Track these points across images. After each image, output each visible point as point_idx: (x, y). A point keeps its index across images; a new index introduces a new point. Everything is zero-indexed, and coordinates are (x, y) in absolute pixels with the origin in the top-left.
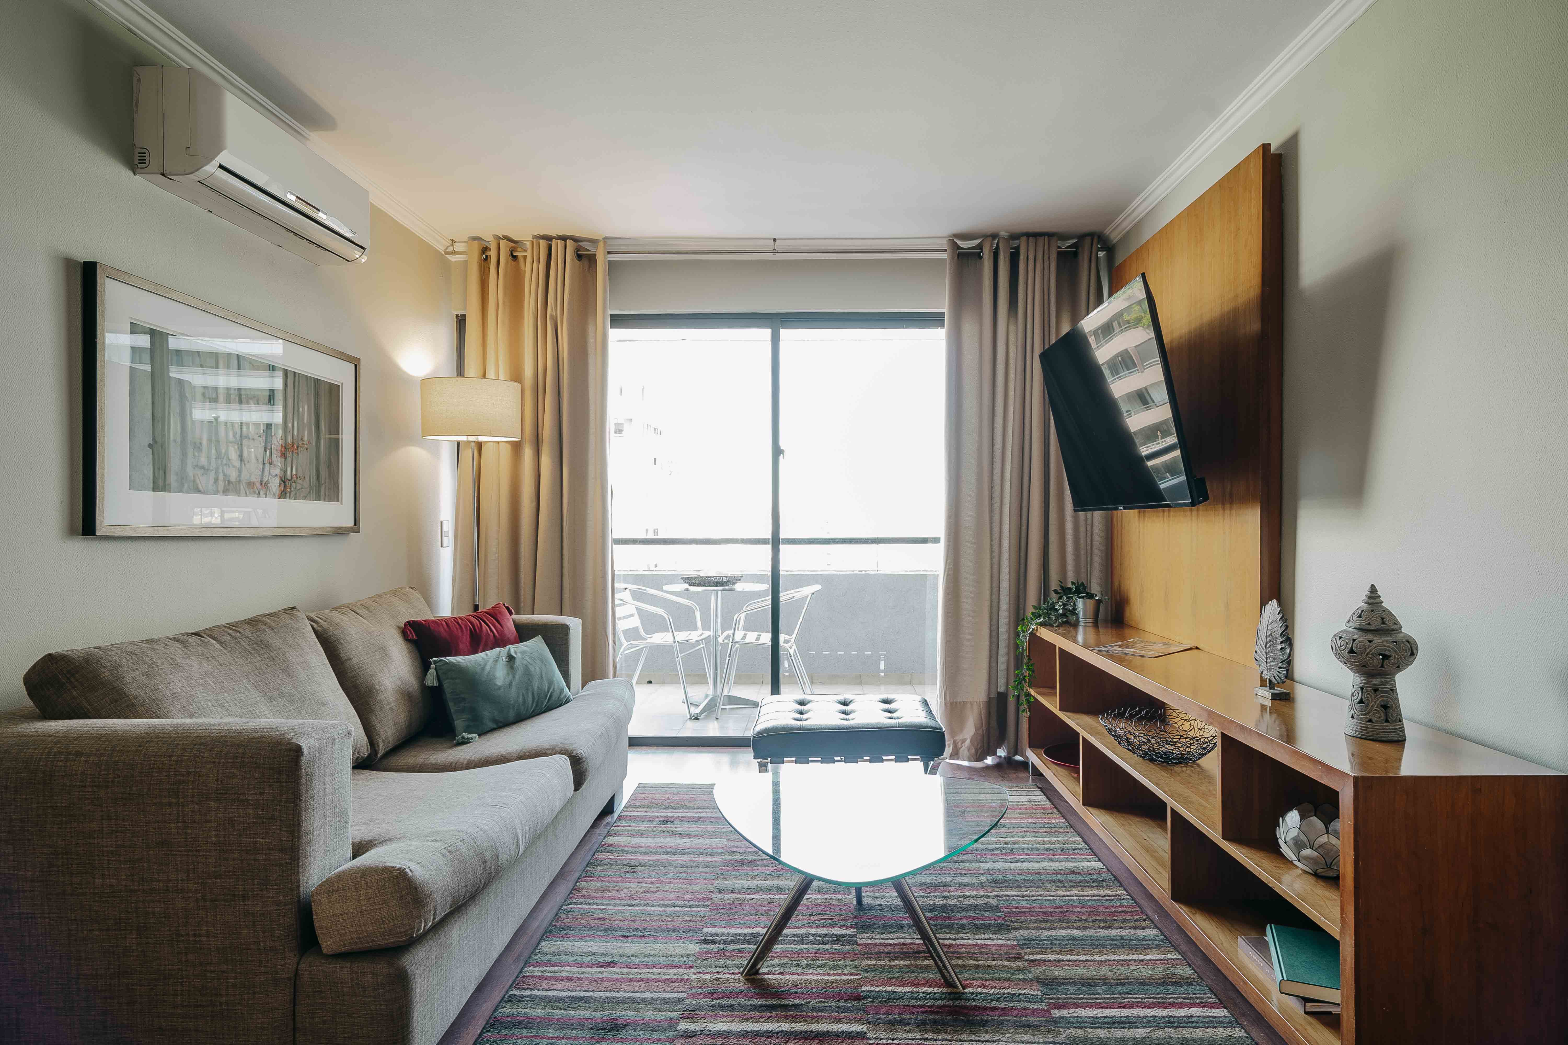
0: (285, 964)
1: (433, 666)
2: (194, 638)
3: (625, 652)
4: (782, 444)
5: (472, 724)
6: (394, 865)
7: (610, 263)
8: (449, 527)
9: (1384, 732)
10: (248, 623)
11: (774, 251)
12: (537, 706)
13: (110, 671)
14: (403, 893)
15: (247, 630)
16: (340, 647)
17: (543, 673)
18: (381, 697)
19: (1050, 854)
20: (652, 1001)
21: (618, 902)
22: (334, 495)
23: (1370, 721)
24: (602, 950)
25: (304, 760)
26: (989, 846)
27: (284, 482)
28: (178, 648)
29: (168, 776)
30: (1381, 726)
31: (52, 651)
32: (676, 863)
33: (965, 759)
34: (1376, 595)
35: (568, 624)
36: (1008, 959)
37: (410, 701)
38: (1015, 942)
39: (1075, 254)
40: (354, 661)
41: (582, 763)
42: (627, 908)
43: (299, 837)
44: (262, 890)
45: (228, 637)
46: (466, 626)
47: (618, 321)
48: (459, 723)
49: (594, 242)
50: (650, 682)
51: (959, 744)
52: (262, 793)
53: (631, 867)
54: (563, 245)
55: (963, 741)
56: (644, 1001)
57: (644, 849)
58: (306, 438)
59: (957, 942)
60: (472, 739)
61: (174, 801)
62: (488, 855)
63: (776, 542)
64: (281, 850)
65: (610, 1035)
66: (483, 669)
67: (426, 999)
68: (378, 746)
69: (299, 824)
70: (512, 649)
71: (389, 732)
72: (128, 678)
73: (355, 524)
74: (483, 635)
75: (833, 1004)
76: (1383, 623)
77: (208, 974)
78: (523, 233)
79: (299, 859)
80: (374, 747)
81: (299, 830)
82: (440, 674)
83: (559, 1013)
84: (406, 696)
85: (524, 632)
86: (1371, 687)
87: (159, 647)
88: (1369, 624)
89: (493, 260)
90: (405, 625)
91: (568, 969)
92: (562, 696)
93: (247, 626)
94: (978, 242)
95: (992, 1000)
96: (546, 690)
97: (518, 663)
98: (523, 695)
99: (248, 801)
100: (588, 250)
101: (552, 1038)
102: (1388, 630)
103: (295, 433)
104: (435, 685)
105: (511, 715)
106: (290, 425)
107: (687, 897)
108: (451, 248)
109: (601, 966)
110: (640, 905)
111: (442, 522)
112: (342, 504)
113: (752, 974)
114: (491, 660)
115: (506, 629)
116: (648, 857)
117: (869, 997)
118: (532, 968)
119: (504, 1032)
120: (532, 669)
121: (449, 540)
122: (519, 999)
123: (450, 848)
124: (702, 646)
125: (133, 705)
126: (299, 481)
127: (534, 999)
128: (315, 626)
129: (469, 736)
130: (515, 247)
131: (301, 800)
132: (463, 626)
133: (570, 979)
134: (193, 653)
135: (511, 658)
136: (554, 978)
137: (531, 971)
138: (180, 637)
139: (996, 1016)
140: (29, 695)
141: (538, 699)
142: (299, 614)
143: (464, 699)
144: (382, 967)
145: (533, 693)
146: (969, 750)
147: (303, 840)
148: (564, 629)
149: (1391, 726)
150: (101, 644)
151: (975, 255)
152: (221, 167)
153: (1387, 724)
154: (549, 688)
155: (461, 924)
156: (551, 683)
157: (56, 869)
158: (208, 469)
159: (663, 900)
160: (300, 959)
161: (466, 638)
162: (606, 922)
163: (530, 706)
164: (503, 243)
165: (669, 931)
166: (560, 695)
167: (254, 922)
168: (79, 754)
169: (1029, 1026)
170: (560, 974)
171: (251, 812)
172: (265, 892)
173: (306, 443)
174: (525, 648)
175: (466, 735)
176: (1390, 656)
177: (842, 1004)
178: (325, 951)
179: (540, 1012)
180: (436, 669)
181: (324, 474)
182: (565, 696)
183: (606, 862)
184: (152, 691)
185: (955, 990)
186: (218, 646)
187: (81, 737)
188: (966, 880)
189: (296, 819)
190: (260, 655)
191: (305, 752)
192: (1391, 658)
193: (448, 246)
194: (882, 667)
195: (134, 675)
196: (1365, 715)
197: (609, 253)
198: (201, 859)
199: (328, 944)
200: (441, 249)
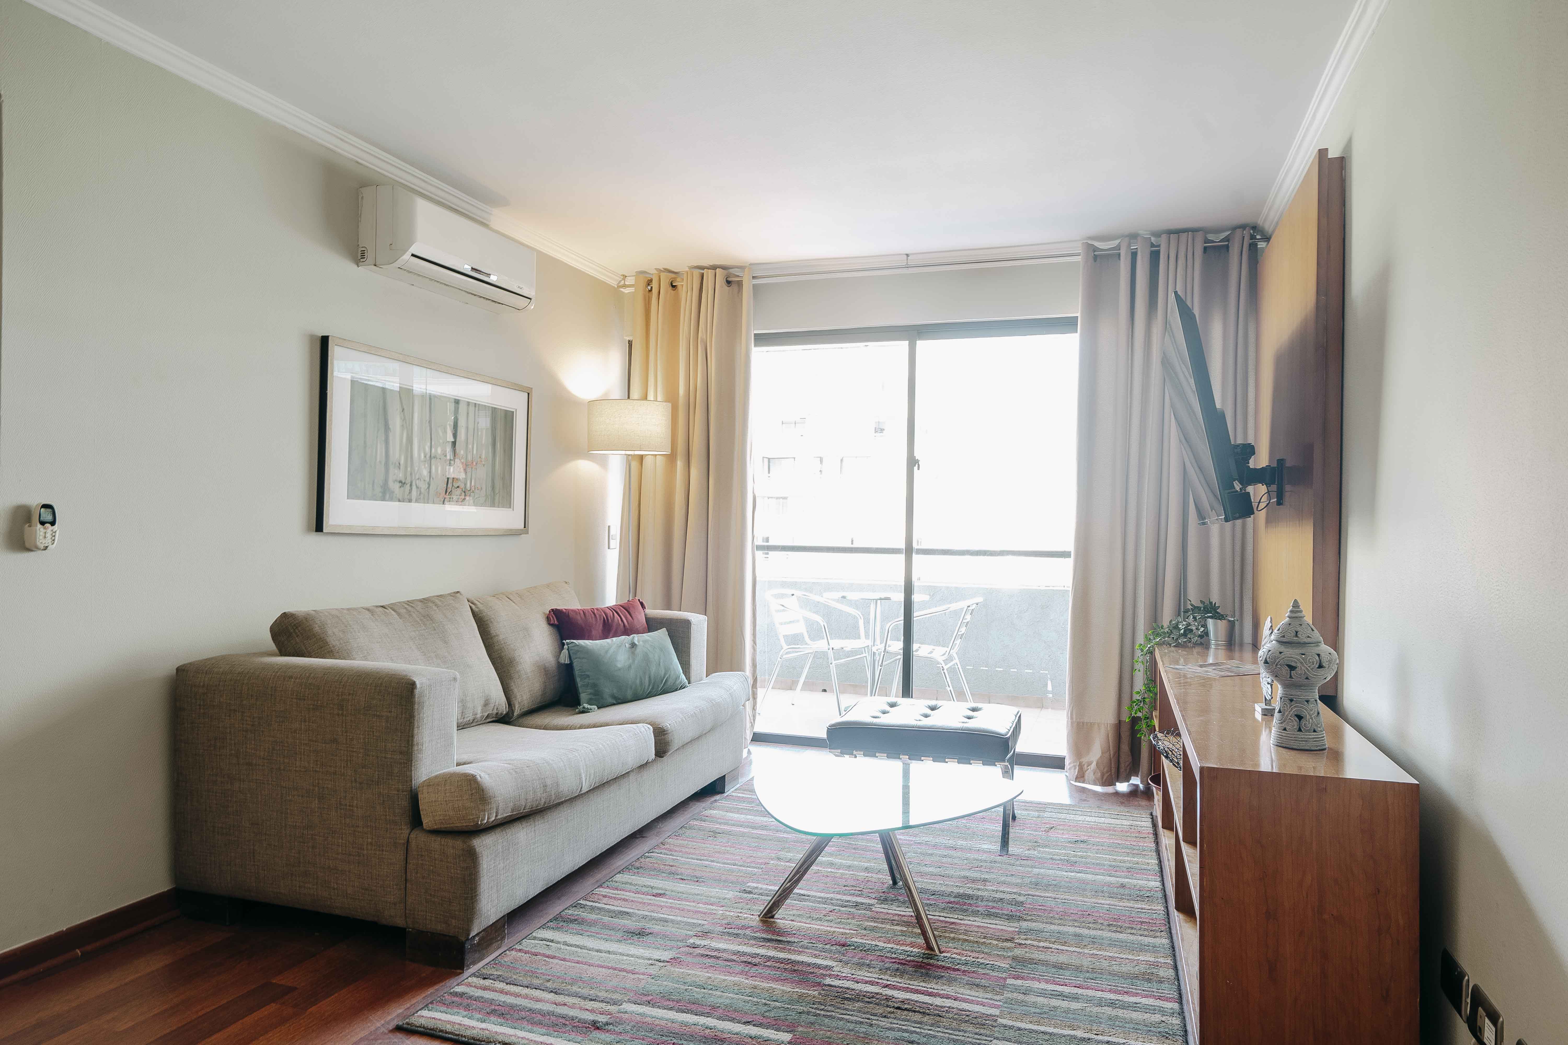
0: (402, 833)
1: (566, 647)
2: (381, 609)
3: (784, 657)
4: (917, 455)
5: (593, 697)
6: (471, 772)
7: (755, 287)
8: (616, 531)
9: (1296, 740)
10: (421, 601)
11: (907, 266)
12: (653, 688)
13: (319, 627)
14: (473, 791)
15: (419, 606)
16: (491, 625)
17: (661, 661)
18: (520, 668)
19: (1114, 869)
20: (678, 923)
21: (691, 856)
22: (507, 503)
23: (1285, 729)
24: (660, 886)
25: (417, 692)
26: (1055, 857)
27: (464, 492)
28: (368, 615)
29: (338, 695)
30: (1294, 734)
31: (286, 611)
32: (754, 836)
33: (1090, 782)
34: (1298, 609)
35: (690, 619)
36: (997, 940)
37: (546, 674)
38: (1017, 930)
39: (1227, 247)
40: (501, 637)
41: (666, 734)
42: (695, 861)
43: (412, 745)
44: (389, 779)
45: (405, 611)
46: (600, 616)
47: (762, 339)
48: (583, 696)
49: (742, 268)
50: (825, 691)
51: (1085, 766)
52: (391, 712)
53: (715, 833)
54: (714, 274)
55: (1089, 764)
56: (672, 921)
57: (733, 822)
58: (483, 457)
59: (962, 922)
60: (591, 709)
61: (340, 712)
62: (549, 782)
63: (909, 551)
64: (401, 753)
65: (636, 938)
66: (607, 652)
67: (492, 876)
68: (515, 707)
69: (413, 736)
70: (636, 638)
71: (525, 698)
72: (330, 632)
73: (525, 527)
74: (615, 625)
75: (821, 946)
76: (1296, 636)
77: (357, 834)
78: (680, 264)
79: (412, 761)
80: (512, 707)
81: (412, 741)
82: (571, 653)
83: (606, 919)
84: (545, 671)
85: (652, 625)
86: (1287, 697)
87: (355, 613)
88: (1284, 637)
89: (655, 291)
90: (550, 612)
91: (628, 893)
92: (678, 682)
93: (420, 604)
94: (1117, 242)
95: (959, 964)
96: (662, 676)
97: (638, 650)
98: (641, 678)
99: (382, 716)
100: (738, 276)
101: (594, 933)
102: (1299, 643)
103: (475, 452)
104: (566, 662)
105: (629, 694)
106: (470, 446)
107: (748, 860)
108: (622, 283)
109: (653, 896)
110: (707, 860)
111: (609, 527)
112: (513, 510)
113: (768, 916)
114: (614, 646)
115: (636, 621)
116: (734, 829)
117: (853, 945)
118: (601, 889)
119: (561, 924)
120: (651, 656)
121: (615, 543)
122: (583, 906)
123: (516, 770)
124: (864, 655)
125: (332, 651)
126: (476, 491)
127: (593, 908)
128: (473, 607)
129: (589, 706)
130: (675, 278)
131: (414, 720)
132: (598, 616)
133: (624, 900)
134: (376, 620)
135: (633, 645)
136: (615, 898)
137: (601, 891)
138: (371, 608)
139: (953, 974)
140: (273, 640)
141: (654, 683)
142: (461, 597)
143: (588, 676)
144: (459, 843)
145: (650, 677)
146: (1094, 774)
147: (415, 748)
148: (687, 624)
149: (1303, 735)
150: (317, 609)
151: (1113, 256)
152: (413, 255)
153: (1298, 733)
154: (665, 674)
155: (528, 832)
156: (667, 670)
157: (276, 752)
158: (404, 483)
159: (728, 859)
160: (411, 832)
161: (600, 626)
162: (673, 868)
163: (646, 688)
164: (663, 275)
165: (719, 880)
166: (676, 681)
167: (384, 801)
168: (291, 677)
169: (977, 986)
170: (620, 896)
171: (384, 724)
172: (390, 781)
173: (483, 460)
174: (648, 638)
175: (586, 705)
176: (1296, 668)
177: (828, 946)
178: (425, 827)
179: (593, 917)
180: (568, 649)
181: (498, 484)
182: (681, 682)
183: (696, 827)
184: (344, 643)
185: (932, 952)
186: (396, 616)
187: (296, 667)
188: (1009, 879)
189: (411, 732)
190: (425, 625)
191: (418, 686)
192: (1297, 669)
193: (620, 281)
194: (1050, 688)
195: (334, 630)
196: (1281, 723)
197: (754, 277)
198: (355, 754)
199: (427, 821)
200: (614, 283)
